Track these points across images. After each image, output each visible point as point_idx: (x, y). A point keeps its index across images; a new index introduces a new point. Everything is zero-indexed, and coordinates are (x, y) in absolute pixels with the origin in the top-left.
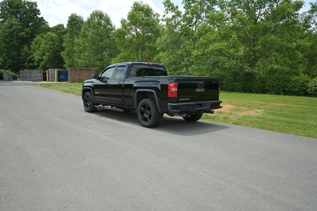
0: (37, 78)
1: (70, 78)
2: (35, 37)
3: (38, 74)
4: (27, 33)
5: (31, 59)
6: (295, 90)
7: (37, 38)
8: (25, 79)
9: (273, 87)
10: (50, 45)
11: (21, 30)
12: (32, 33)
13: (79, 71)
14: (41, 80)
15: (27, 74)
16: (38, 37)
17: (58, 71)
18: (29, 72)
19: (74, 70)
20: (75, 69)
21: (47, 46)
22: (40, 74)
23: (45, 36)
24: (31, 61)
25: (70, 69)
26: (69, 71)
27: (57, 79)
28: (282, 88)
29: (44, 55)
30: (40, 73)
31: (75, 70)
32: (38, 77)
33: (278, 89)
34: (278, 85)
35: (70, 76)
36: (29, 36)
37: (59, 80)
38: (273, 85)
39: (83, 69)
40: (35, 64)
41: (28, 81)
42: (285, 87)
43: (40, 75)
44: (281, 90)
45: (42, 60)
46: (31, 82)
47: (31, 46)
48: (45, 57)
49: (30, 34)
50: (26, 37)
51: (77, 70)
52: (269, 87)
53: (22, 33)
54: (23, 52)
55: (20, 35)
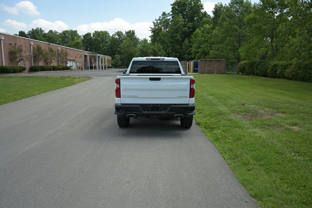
1: (199, 69)
4: (189, 28)
5: (190, 51)
7: (196, 32)
10: (205, 38)
11: (185, 26)
12: (194, 27)
16: (198, 30)
17: (193, 63)
19: (204, 61)
21: (202, 38)
23: (202, 29)
24: (190, 54)
25: (201, 60)
26: (200, 62)
27: (193, 71)
29: (200, 47)
30: (184, 64)
31: (206, 61)
35: (199, 67)
36: (191, 30)
39: (213, 60)
40: (193, 56)
43: (184, 66)
45: (198, 52)
47: (191, 40)
48: (199, 50)
49: (192, 28)
50: (188, 31)
53: (185, 28)
54: (184, 46)
55: (183, 30)
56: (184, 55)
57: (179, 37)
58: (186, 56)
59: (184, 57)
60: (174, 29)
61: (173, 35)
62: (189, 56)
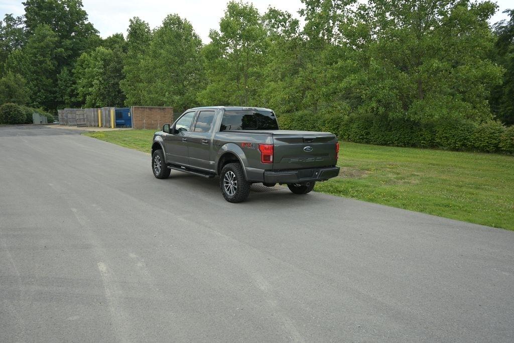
0: (84, 121)
1: (134, 123)
2: (79, 55)
4: (67, 49)
5: (73, 91)
6: (481, 144)
7: (82, 57)
8: (66, 123)
9: (447, 138)
11: (58, 44)
12: (76, 48)
13: (148, 110)
15: (70, 116)
16: (84, 55)
17: (116, 110)
18: (71, 111)
20: (141, 108)
23: (94, 53)
24: (73, 94)
25: (135, 108)
26: (133, 111)
27: (115, 124)
28: (460, 141)
31: (143, 109)
33: (455, 143)
34: (454, 136)
35: (134, 119)
36: (70, 52)
37: (118, 125)
38: (446, 137)
39: (155, 108)
40: (80, 99)
41: (71, 126)
42: (465, 139)
44: (459, 144)
46: (75, 128)
47: (73, 71)
49: (71, 50)
50: (66, 56)
51: (145, 109)
52: (441, 138)
53: (59, 50)
54: (61, 80)
55: (56, 53)
56: (62, 96)
57: (49, 63)
58: (67, 99)
59: (62, 101)
60: (35, 48)
61: (37, 59)
62: (73, 99)
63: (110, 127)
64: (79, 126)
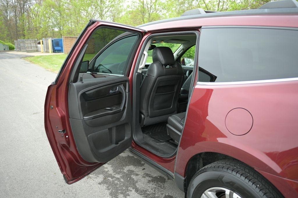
0: (31, 48)
1: (65, 49)
3: (32, 44)
8: (20, 49)
14: (36, 51)
15: (22, 44)
18: (22, 41)
19: (69, 38)
22: (35, 44)
25: (65, 37)
26: (64, 40)
27: (52, 50)
30: (35, 42)
32: (33, 47)
35: (65, 46)
37: (54, 51)
41: (23, 51)
43: (35, 46)
46: (25, 53)
51: (73, 39)
63: (49, 52)
64: (28, 52)
